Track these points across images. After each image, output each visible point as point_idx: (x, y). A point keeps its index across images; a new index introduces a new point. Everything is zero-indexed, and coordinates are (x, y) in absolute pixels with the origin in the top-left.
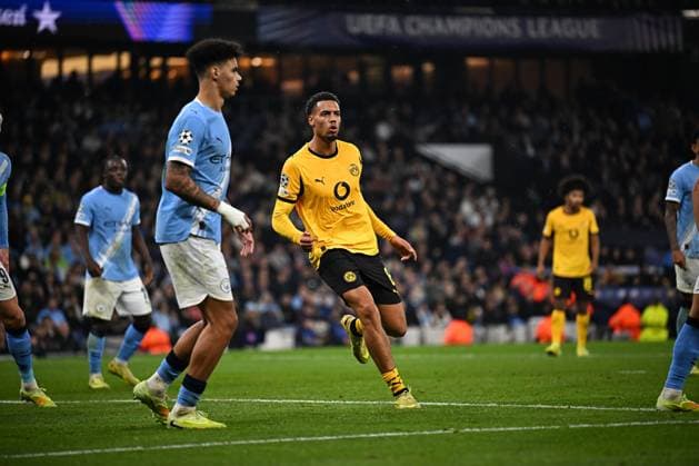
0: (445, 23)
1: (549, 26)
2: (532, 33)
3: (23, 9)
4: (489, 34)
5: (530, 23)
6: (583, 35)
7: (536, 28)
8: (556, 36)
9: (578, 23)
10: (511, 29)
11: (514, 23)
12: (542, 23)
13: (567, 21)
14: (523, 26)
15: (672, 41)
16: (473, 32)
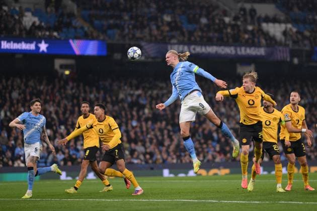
0: (206, 48)
1: (245, 50)
2: (239, 53)
3: (35, 43)
4: (223, 53)
5: (238, 49)
6: (259, 54)
7: (241, 51)
8: (248, 54)
9: (257, 49)
10: (231, 51)
11: (232, 48)
12: (243, 49)
13: (253, 49)
14: (236, 50)
15: (285, 56)
16: (216, 52)
